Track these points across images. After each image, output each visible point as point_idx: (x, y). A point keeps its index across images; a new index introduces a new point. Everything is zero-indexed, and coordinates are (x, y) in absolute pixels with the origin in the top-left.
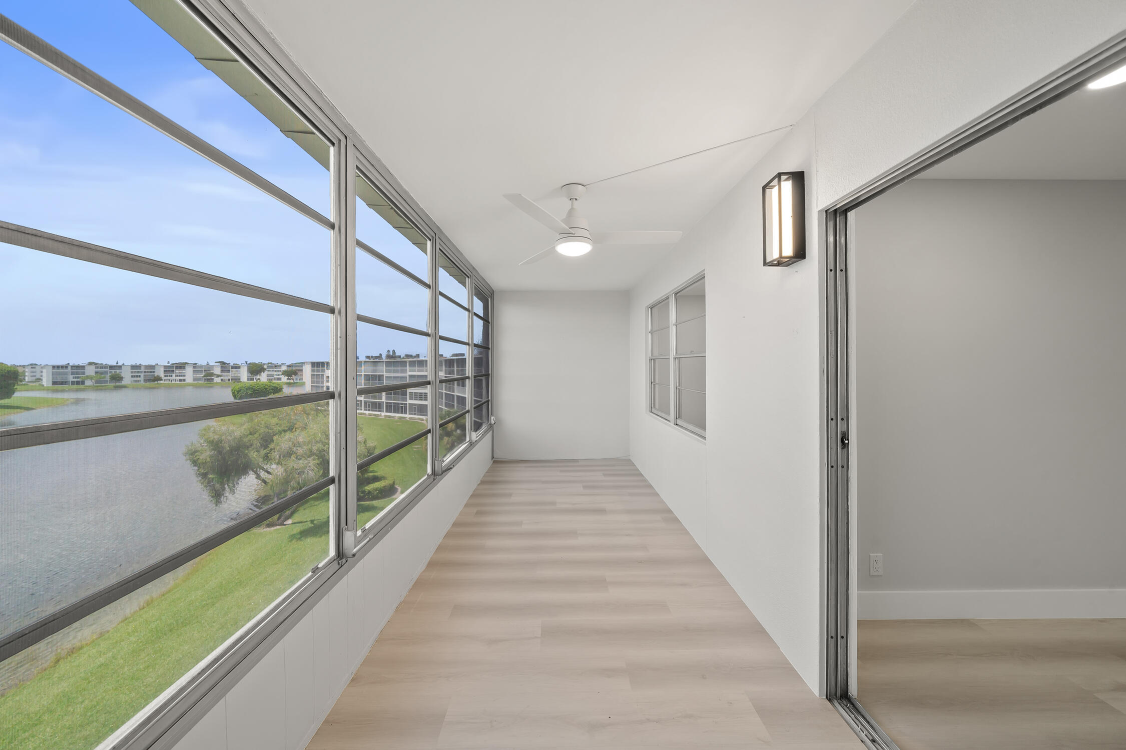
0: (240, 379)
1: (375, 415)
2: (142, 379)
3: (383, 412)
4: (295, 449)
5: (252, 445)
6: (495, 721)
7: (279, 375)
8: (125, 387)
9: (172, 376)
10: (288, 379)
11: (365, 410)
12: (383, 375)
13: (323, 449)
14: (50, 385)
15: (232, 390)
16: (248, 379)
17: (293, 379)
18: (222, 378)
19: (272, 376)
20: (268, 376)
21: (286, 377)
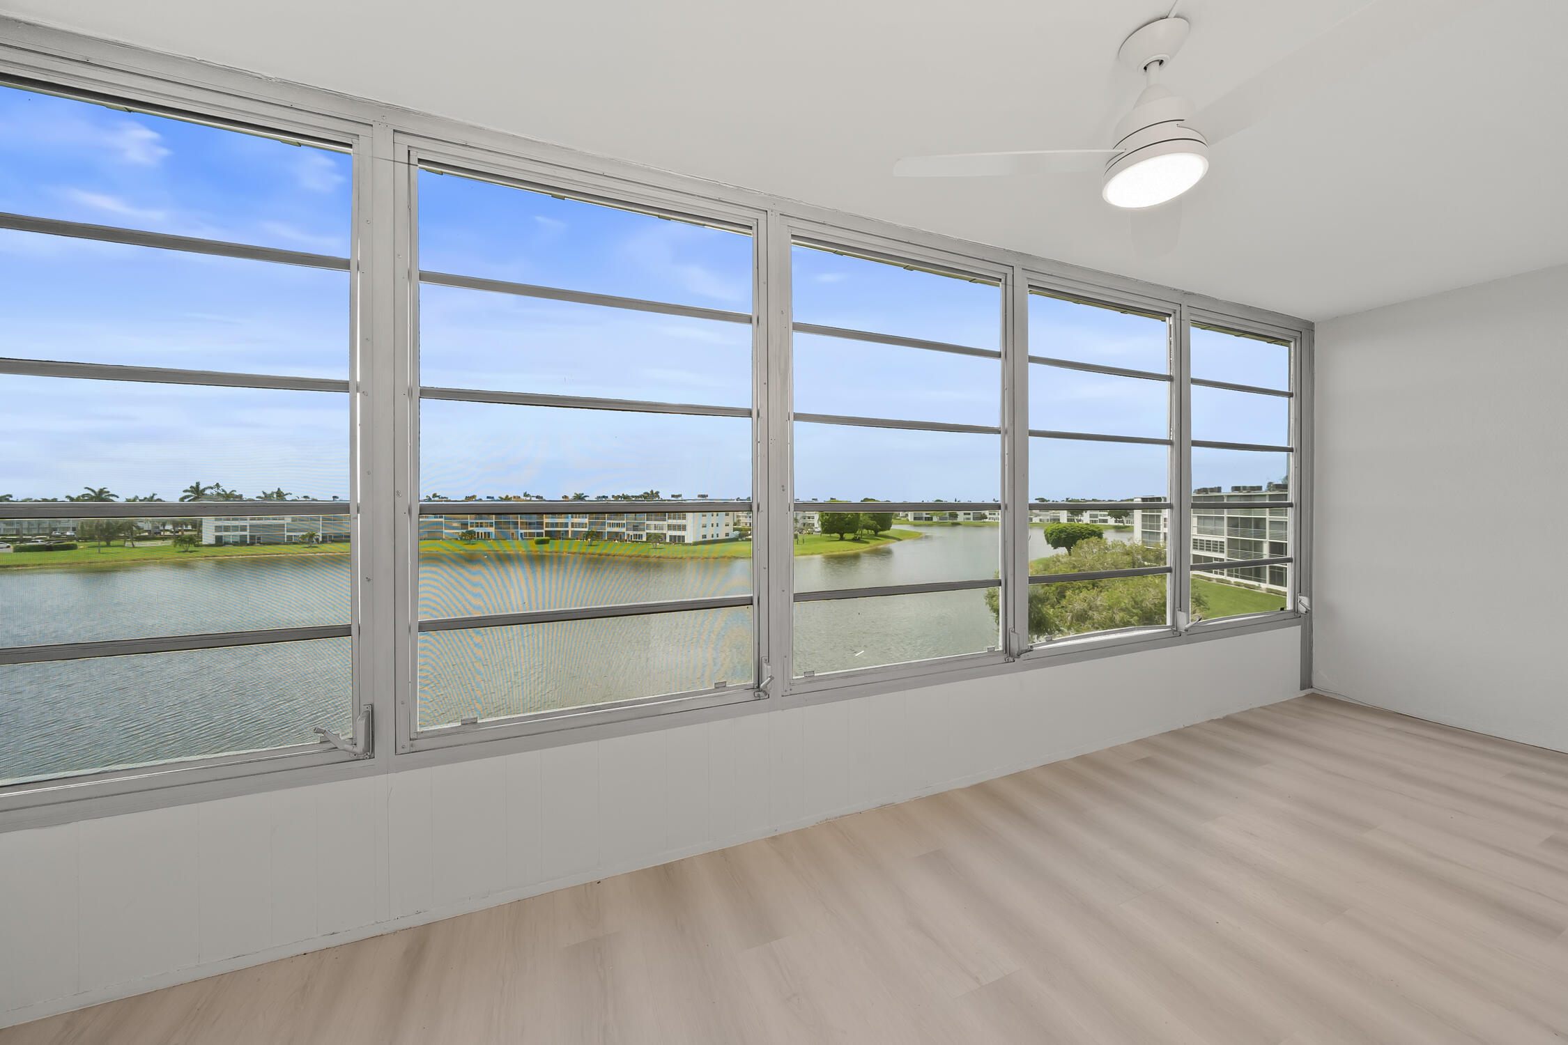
0: (1059, 520)
1: (1246, 586)
2: (971, 516)
3: (1265, 582)
4: (1090, 613)
5: (1048, 599)
6: (799, 999)
7: (1104, 515)
8: (958, 524)
9: (995, 514)
10: (1116, 522)
11: (1229, 575)
12: (1265, 518)
13: (1129, 621)
14: (912, 520)
15: (1045, 532)
16: (1068, 520)
17: (1122, 522)
18: (1041, 517)
19: (1096, 516)
20: (1091, 516)
21: (1114, 519)
